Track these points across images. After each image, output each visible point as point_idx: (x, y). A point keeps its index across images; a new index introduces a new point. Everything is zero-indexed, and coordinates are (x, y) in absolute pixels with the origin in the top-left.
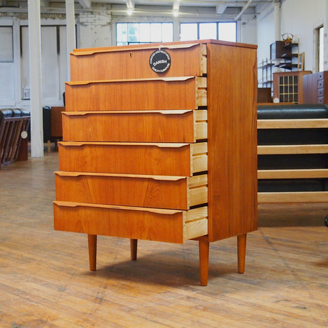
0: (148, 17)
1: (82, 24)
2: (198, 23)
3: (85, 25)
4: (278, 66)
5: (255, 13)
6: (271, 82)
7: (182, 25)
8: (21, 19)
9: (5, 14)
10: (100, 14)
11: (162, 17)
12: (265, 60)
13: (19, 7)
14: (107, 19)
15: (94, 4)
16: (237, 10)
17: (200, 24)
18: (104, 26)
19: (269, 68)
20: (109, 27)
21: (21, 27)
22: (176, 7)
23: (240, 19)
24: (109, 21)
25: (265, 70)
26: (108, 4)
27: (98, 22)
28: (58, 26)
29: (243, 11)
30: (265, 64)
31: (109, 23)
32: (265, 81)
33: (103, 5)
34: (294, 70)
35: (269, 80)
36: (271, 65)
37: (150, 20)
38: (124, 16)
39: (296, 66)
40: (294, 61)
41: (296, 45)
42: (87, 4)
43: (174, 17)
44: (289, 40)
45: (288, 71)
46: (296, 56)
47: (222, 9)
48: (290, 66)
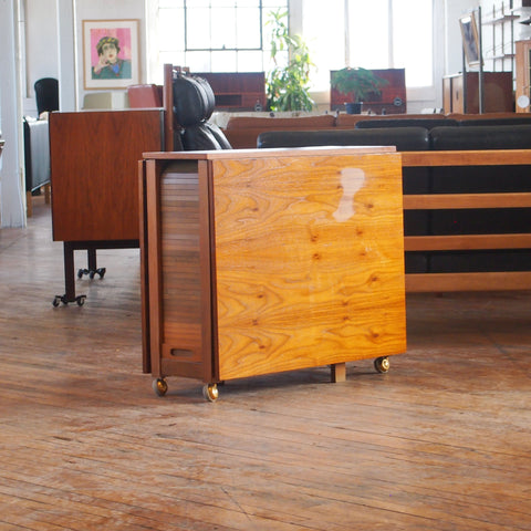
4: (527, 23)
6: (512, 56)
12: (498, 7)
19: (508, 25)
25: (498, 28)
30: (499, 16)
32: (499, 53)
35: (508, 51)
36: (512, 18)
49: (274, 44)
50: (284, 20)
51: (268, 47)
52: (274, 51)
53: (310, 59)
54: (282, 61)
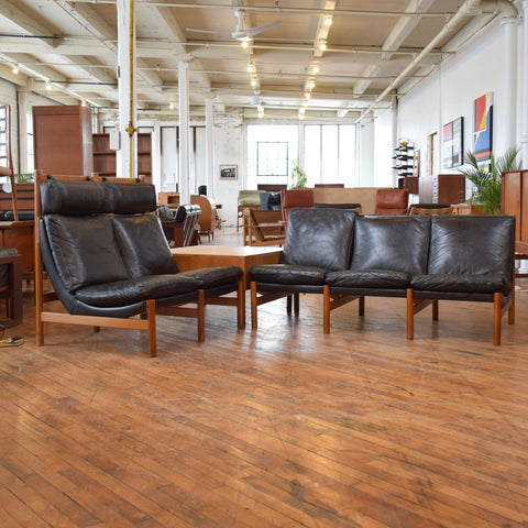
0: (276, 119)
1: (216, 125)
2: (321, 125)
3: (219, 127)
5: (373, 117)
7: (306, 127)
8: (162, 120)
9: (147, 116)
10: (232, 117)
11: (289, 120)
13: (160, 110)
14: (240, 121)
15: (228, 108)
16: (356, 114)
17: (323, 126)
18: (236, 127)
20: (240, 128)
21: (162, 128)
22: (302, 110)
23: (359, 122)
24: (240, 123)
26: (240, 108)
27: (230, 124)
28: (195, 128)
29: (362, 116)
31: (241, 125)
33: (235, 108)
34: (410, 171)
37: (278, 122)
38: (254, 119)
39: (411, 167)
40: (410, 163)
41: (412, 148)
42: (221, 108)
43: (299, 120)
44: (405, 145)
45: (404, 171)
46: (412, 158)
47: (343, 113)
48: (405, 167)
49: (293, 173)
50: (296, 164)
51: (290, 174)
52: (293, 176)
53: (308, 180)
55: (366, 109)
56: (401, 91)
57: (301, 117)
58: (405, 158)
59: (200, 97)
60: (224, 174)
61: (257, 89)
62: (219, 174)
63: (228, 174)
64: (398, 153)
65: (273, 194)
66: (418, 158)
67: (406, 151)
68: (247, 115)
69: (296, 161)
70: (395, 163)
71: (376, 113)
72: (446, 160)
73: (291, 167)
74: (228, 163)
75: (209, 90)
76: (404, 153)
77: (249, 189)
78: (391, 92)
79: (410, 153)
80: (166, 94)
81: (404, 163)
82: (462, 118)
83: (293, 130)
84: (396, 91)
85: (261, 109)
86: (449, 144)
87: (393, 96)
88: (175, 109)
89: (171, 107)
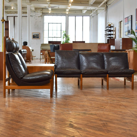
0: (56, 13)
1: (31, 16)
2: (75, 16)
3: (32, 16)
5: (97, 13)
7: (69, 17)
8: (7, 13)
10: (38, 12)
11: (62, 14)
13: (7, 9)
14: (41, 14)
15: (36, 9)
16: (90, 12)
17: (76, 17)
18: (39, 17)
20: (41, 17)
21: (7, 17)
22: (67, 10)
23: (91, 15)
24: (41, 15)
26: (41, 8)
27: (37, 15)
29: (93, 13)
31: (41, 16)
33: (39, 9)
34: (112, 36)
37: (57, 15)
38: (47, 13)
39: (112, 34)
40: (112, 33)
41: (113, 27)
42: (33, 9)
43: (66, 14)
44: (110, 25)
45: (110, 36)
46: (113, 31)
47: (84, 12)
48: (110, 35)
49: (63, 37)
50: (65, 33)
51: (62, 37)
52: (63, 38)
53: (70, 39)
54: (65, 39)
55: (94, 10)
56: (108, 3)
57: (67, 13)
58: (110, 31)
59: (25, 5)
60: (34, 37)
61: (49, 2)
62: (32, 37)
63: (36, 36)
64: (107, 28)
65: (55, 45)
66: (115, 31)
67: (110, 28)
68: (44, 12)
69: (65, 31)
70: (106, 33)
71: (98, 12)
72: (125, 32)
73: (63, 34)
74: (36, 32)
75: (29, 1)
76: (110, 29)
77: (45, 43)
78: (104, 4)
79: (112, 29)
80: (10, 3)
81: (110, 33)
82: (132, 16)
83: (63, 18)
84: (107, 3)
85: (50, 9)
86: (127, 26)
87: (105, 5)
88: (14, 9)
89: (12, 8)
